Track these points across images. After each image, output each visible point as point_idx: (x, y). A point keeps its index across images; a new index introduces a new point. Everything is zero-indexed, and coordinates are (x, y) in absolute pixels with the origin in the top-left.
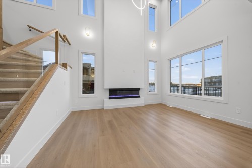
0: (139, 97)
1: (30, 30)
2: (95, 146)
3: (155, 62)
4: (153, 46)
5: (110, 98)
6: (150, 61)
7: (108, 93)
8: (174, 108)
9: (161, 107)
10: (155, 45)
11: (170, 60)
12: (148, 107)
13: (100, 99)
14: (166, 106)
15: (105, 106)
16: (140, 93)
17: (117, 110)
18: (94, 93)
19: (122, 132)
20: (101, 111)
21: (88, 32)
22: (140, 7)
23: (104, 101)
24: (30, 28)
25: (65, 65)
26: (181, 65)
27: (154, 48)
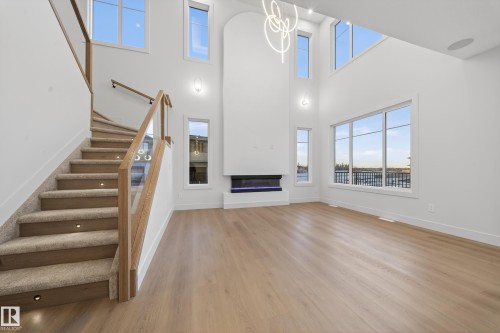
0: (280, 189)
1: (114, 87)
3: (309, 130)
4: (304, 102)
5: (233, 191)
6: (299, 129)
7: (228, 184)
8: (340, 209)
9: (320, 207)
10: (307, 101)
11: (334, 127)
12: (295, 207)
13: (216, 192)
14: (327, 205)
15: (225, 203)
16: (283, 183)
17: (244, 210)
18: (206, 182)
20: (220, 212)
21: (198, 86)
22: (280, 49)
23: (223, 195)
24: (114, 84)
25: (168, 139)
26: (351, 137)
27: (306, 106)
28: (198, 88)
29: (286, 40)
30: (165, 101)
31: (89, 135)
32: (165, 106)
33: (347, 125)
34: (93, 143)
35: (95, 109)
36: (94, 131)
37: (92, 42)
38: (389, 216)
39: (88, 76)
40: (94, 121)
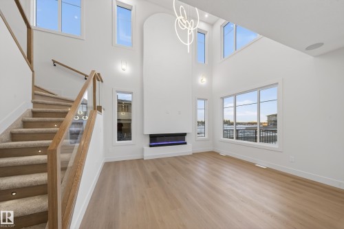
0: (186, 143)
1: (55, 65)
2: (143, 197)
3: (205, 100)
4: (202, 81)
5: (151, 146)
6: (199, 99)
7: (148, 140)
8: (227, 157)
9: (213, 155)
10: (205, 80)
11: (223, 98)
12: (197, 156)
13: (137, 147)
14: (218, 154)
15: (145, 155)
16: (187, 139)
17: (159, 160)
18: (131, 140)
19: (168, 183)
20: (140, 161)
21: (124, 66)
22: (187, 43)
23: (143, 149)
24: (55, 63)
25: (100, 109)
26: (235, 107)
27: (203, 83)
28: (124, 68)
29: (191, 36)
30: (97, 78)
31: (31, 107)
32: (97, 82)
33: (233, 98)
34: (34, 114)
35: (35, 84)
36: (35, 103)
37: (32, 28)
38: (263, 164)
39: (29, 59)
40: (34, 95)
